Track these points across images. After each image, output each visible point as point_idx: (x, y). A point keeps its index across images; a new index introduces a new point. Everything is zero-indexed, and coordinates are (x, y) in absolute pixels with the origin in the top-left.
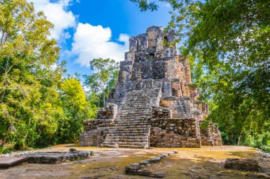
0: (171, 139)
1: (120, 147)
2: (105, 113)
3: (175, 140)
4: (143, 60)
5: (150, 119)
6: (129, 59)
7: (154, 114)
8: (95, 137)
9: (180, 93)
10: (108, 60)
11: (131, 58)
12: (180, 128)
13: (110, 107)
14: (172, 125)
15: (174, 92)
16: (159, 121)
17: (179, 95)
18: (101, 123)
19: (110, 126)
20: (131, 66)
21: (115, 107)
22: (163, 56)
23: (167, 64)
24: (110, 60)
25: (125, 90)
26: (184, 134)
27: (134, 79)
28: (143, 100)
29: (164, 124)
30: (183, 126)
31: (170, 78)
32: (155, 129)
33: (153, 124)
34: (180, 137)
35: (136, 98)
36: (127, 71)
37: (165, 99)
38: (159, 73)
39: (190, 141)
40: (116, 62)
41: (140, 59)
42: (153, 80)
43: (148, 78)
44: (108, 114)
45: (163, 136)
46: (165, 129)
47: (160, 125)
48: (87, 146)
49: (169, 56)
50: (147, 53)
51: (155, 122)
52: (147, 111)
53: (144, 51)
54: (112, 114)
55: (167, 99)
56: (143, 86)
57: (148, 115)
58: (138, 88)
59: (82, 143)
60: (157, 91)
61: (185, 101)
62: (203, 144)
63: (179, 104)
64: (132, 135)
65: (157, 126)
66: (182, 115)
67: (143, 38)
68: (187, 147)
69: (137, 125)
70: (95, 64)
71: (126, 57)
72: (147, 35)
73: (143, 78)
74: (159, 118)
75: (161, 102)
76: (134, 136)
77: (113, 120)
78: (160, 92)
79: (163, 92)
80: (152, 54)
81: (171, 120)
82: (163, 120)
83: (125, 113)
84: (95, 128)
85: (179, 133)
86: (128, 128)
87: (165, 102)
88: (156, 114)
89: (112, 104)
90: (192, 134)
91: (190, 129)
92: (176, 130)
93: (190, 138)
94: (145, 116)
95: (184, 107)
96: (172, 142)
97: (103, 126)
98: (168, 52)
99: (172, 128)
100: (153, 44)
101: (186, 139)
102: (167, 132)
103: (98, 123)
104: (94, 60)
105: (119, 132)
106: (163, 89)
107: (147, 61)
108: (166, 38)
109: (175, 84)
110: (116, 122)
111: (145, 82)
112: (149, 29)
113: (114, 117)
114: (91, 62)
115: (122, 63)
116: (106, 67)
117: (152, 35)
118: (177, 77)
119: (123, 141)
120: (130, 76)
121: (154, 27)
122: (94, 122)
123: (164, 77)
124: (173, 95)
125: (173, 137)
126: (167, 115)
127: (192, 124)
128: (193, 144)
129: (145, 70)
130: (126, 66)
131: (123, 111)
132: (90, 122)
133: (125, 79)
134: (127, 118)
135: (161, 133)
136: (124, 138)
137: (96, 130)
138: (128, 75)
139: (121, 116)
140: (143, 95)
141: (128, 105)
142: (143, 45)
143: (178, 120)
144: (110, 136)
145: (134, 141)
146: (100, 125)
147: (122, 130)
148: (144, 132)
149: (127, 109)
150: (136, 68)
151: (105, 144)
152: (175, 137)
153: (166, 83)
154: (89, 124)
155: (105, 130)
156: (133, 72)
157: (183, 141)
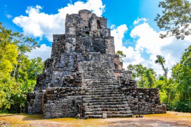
0: (143, 107)
3: (146, 107)
4: (83, 36)
6: (71, 33)
9: (120, 67)
14: (141, 94)
15: (116, 66)
16: (129, 90)
18: (70, 92)
20: (74, 39)
23: (107, 42)
26: (151, 102)
27: (78, 50)
29: (134, 93)
30: (149, 95)
32: (128, 97)
33: (124, 93)
34: (150, 104)
35: (91, 68)
36: (71, 43)
39: (158, 107)
43: (91, 51)
44: (76, 82)
45: (135, 104)
46: (135, 97)
48: (55, 117)
49: (107, 36)
51: (126, 91)
52: (111, 81)
54: (80, 82)
56: (92, 58)
58: (86, 59)
60: (108, 64)
61: (128, 74)
62: (167, 110)
68: (156, 113)
69: (110, 94)
72: (79, 15)
77: (82, 88)
81: (139, 89)
83: (90, 81)
84: (64, 97)
85: (147, 100)
86: (103, 96)
88: (123, 83)
90: (158, 102)
91: (155, 97)
92: (145, 98)
94: (113, 86)
96: (144, 110)
99: (141, 97)
101: (155, 107)
102: (139, 100)
103: (67, 91)
117: (84, 16)
119: (107, 110)
120: (74, 48)
122: (61, 90)
123: (105, 53)
125: (144, 104)
127: (157, 93)
128: (160, 110)
129: (87, 44)
130: (69, 38)
131: (86, 80)
132: (56, 90)
133: (69, 50)
134: (96, 87)
135: (133, 101)
136: (105, 107)
137: (65, 99)
138: (72, 47)
139: (87, 85)
140: (97, 66)
141: (89, 74)
142: (79, 23)
143: (146, 89)
144: (88, 105)
145: (118, 110)
146: (69, 93)
147: (98, 99)
148: (122, 101)
149: (90, 78)
150: (79, 41)
151: (88, 114)
152: (146, 104)
153: (109, 57)
154: (55, 92)
155: (77, 99)
156: (76, 45)
157: (152, 108)
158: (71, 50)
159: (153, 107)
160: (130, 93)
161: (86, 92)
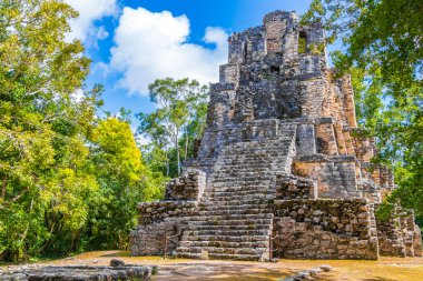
0: (316, 242)
1: (212, 258)
2: (180, 189)
3: (323, 243)
4: (258, 81)
5: (271, 201)
6: (229, 80)
7: (279, 191)
8: (160, 237)
9: (333, 148)
10: (185, 81)
11: (233, 77)
12: (334, 219)
13: (192, 177)
14: (318, 212)
15: (322, 144)
16: (290, 206)
17: (332, 152)
18: (173, 209)
19: (190, 214)
20: (232, 94)
21: (202, 178)
22: (298, 72)
23: (305, 87)
24: (190, 82)
25: (219, 142)
26: (343, 231)
27: (238, 119)
28: (259, 162)
29: (301, 211)
30: (340, 216)
31: (313, 117)
32: (284, 221)
33: (279, 211)
34: (333, 237)
35: (242, 159)
36: (225, 103)
37: (302, 160)
38: (289, 107)
39: (355, 246)
40: (201, 85)
41: (251, 79)
42: (277, 121)
43: (266, 116)
44: (187, 190)
45: (298, 235)
46: (302, 221)
47: (294, 213)
48: (145, 255)
49: (310, 71)
50: (265, 67)
51: (283, 206)
52: (266, 185)
53: (258, 62)
54: (195, 192)
55: (306, 159)
56: (257, 134)
57: (267, 193)
58: (246, 138)
59: (136, 249)
60: (287, 143)
61: (345, 164)
62: (382, 253)
63: (331, 170)
64: (235, 234)
65: (287, 215)
66: (338, 192)
67: (256, 35)
68: (348, 258)
69: (245, 213)
70: (159, 90)
71: (222, 76)
72: (264, 29)
73: (256, 116)
74: (291, 198)
75: (294, 165)
76: (240, 234)
77: (196, 203)
78: (293, 145)
79: (298, 144)
80: (275, 69)
81: (315, 203)
82: (298, 203)
83: (221, 188)
84: (162, 219)
85: (332, 229)
86: (227, 219)
87: (302, 166)
88: (284, 189)
89: (195, 170)
90: (360, 232)
91: (354, 221)
92: (326, 223)
93: (355, 241)
94: (261, 195)
95: (342, 176)
96: (318, 248)
97: (177, 215)
98: (307, 62)
99: (316, 220)
100: (277, 47)
101: (347, 243)
102: (308, 228)
103: (168, 208)
104: (157, 82)
105: (209, 227)
106: (297, 140)
107: (264, 82)
108: (303, 35)
109: (322, 129)
110: (202, 207)
111: (262, 125)
112: (269, 18)
113: (200, 196)
114: (151, 87)
115: (214, 87)
116: (181, 96)
117: (274, 29)
118: (327, 114)
119: (218, 245)
120: (231, 114)
121: (279, 13)
122: (158, 206)
123: (300, 115)
124: (319, 151)
125: (319, 237)
126: (307, 192)
127: (359, 211)
128: (361, 252)
129: (260, 100)
130: (222, 93)
131: (216, 184)
132: (151, 206)
133: (221, 119)
134: (226, 200)
135: (294, 229)
136: (219, 239)
137: (162, 223)
138: (227, 112)
139: (213, 196)
140: (257, 153)
141: (228, 172)
142: (256, 49)
143: (331, 203)
144: (192, 234)
145: (240, 246)
146: (170, 212)
147: (216, 224)
148: (260, 228)
149: (224, 181)
150: (242, 97)
151: (180, 251)
152: (325, 237)
153: (304, 126)
154: (149, 210)
155: (182, 222)
156: (237, 105)
157: (340, 247)
158: (226, 120)
159: (343, 243)
160: (291, 210)
161: (202, 210)
